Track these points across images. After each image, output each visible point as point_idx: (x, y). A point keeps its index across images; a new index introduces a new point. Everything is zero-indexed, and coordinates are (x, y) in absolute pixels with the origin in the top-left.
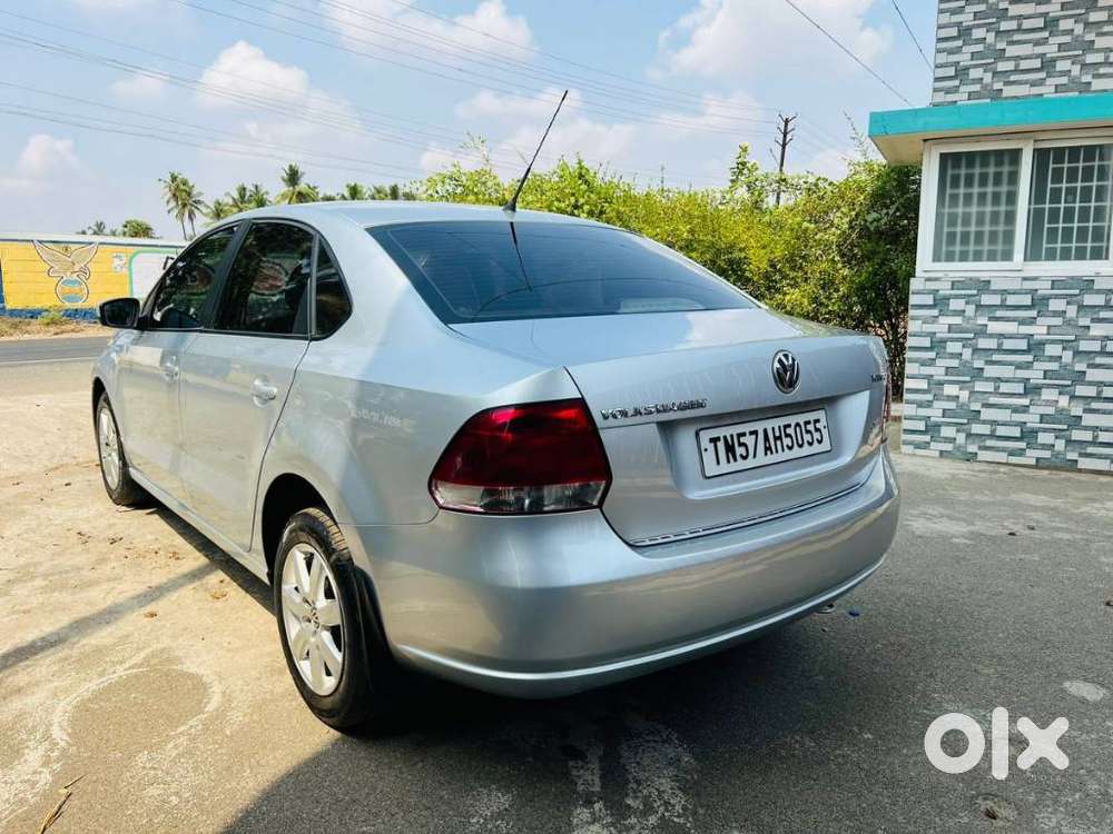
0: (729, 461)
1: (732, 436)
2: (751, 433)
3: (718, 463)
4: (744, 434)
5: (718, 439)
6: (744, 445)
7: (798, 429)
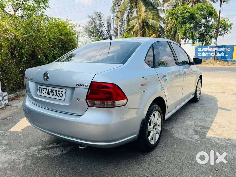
4: (44, 88)
5: (40, 88)
7: (56, 92)
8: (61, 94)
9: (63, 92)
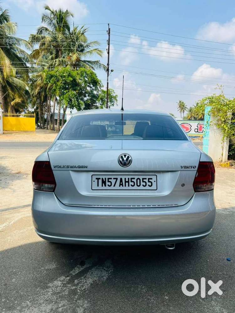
0: (102, 186)
1: (105, 179)
2: (114, 179)
3: (98, 186)
4: (111, 179)
5: (100, 179)
6: (111, 182)
7: (138, 180)
8: (149, 182)
9: (151, 179)
